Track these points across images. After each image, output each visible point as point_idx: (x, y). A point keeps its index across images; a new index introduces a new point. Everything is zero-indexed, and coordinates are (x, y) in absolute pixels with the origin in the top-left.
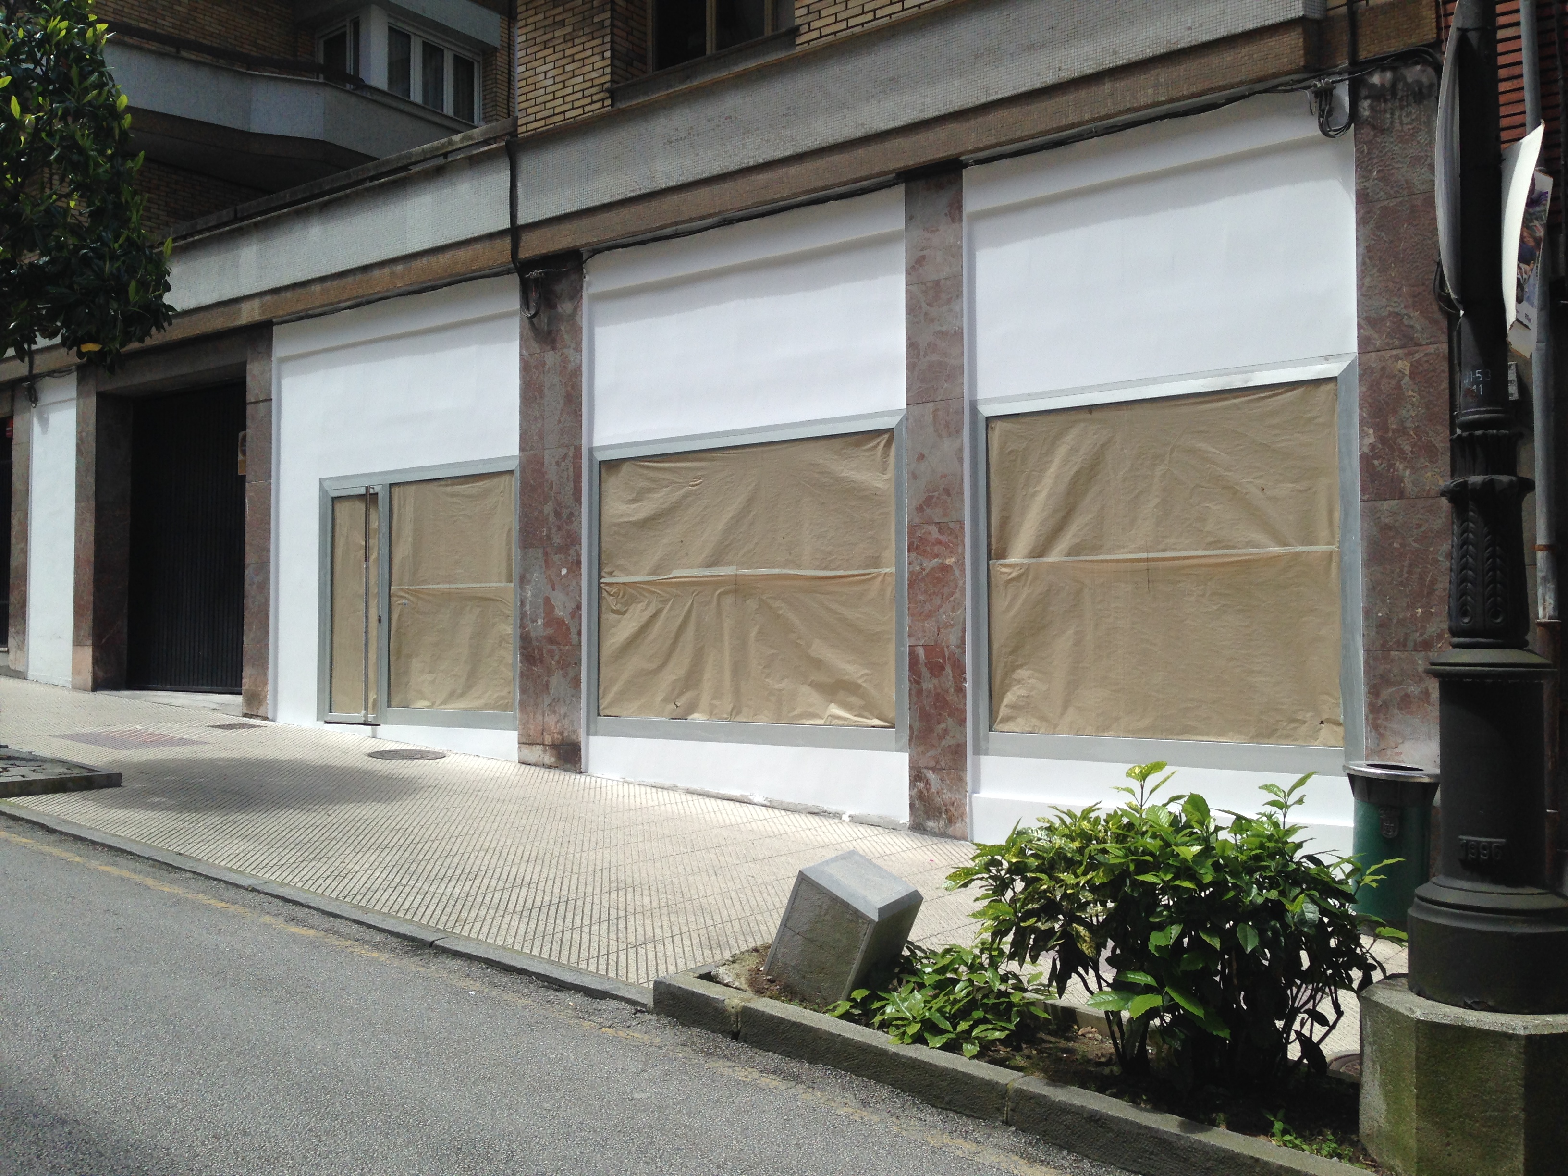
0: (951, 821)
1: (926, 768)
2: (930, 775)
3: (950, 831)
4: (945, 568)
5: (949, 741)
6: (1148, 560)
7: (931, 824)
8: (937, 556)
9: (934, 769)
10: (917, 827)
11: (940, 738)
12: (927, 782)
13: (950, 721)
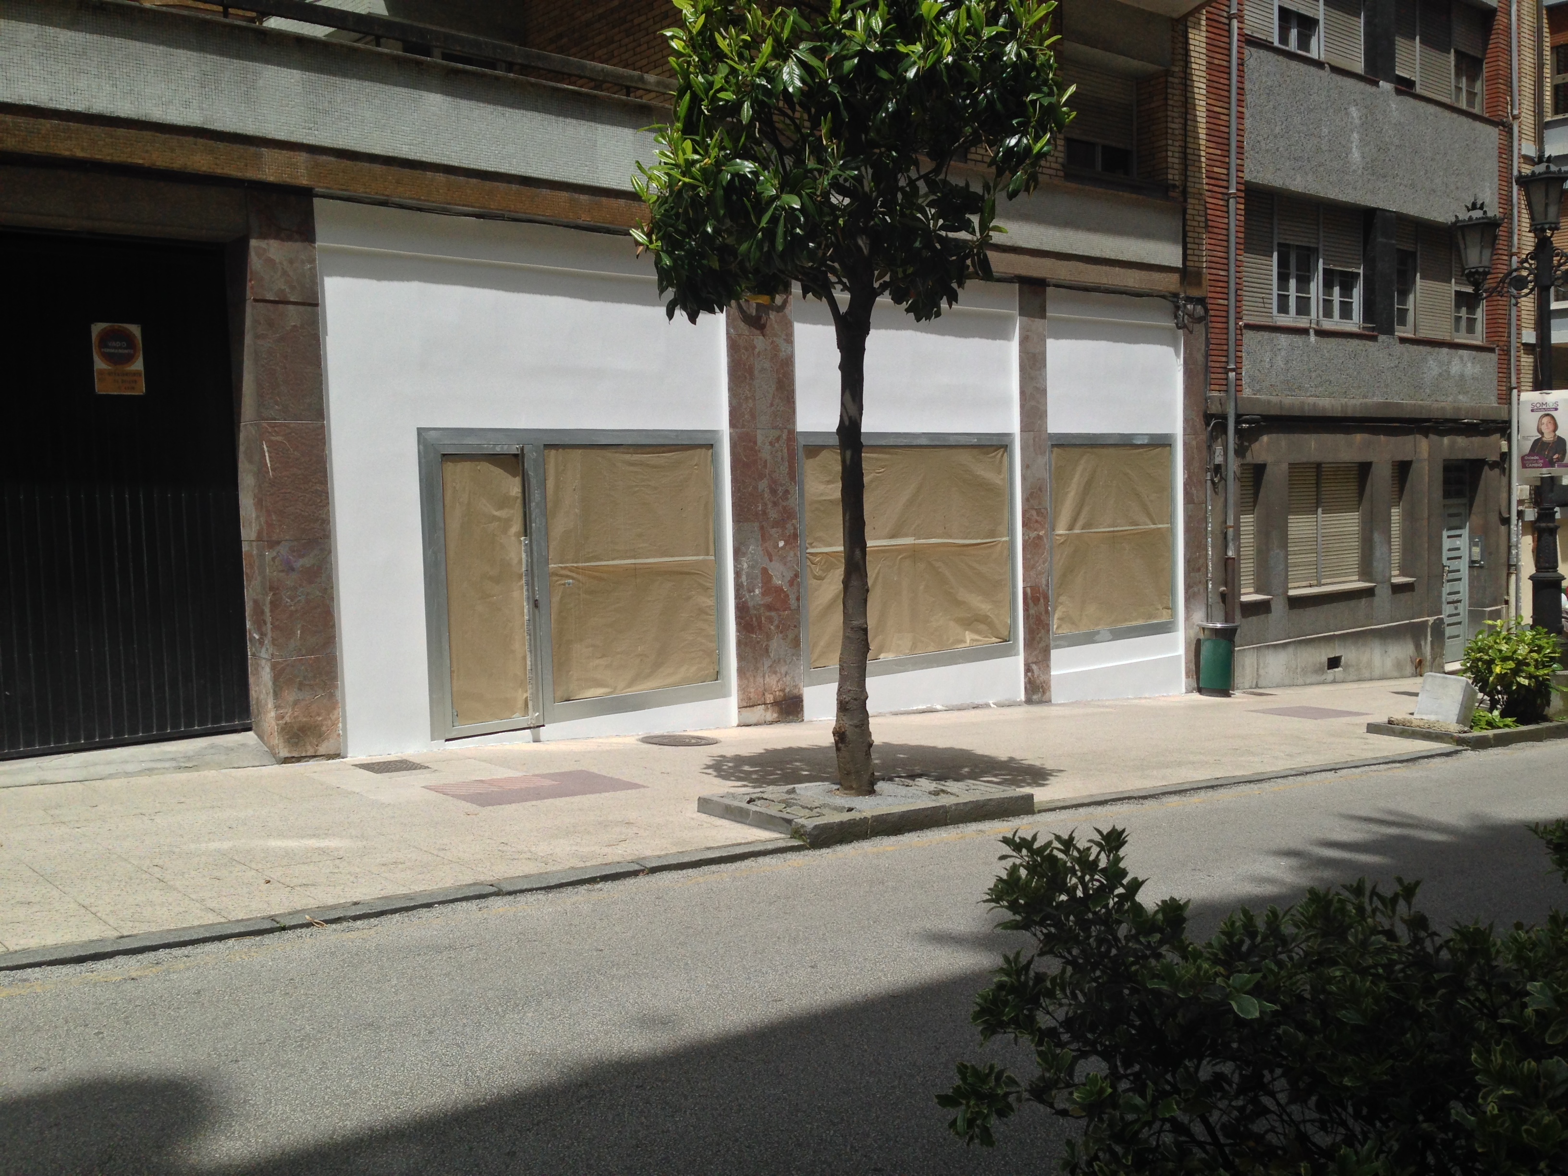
0: (1044, 692)
1: (1033, 663)
2: (1034, 667)
3: (1044, 698)
4: (1039, 537)
5: (1042, 644)
6: (1113, 531)
7: (1035, 697)
8: (1035, 530)
9: (1035, 663)
10: (1029, 701)
11: (1039, 643)
12: (1033, 672)
13: (1043, 631)
